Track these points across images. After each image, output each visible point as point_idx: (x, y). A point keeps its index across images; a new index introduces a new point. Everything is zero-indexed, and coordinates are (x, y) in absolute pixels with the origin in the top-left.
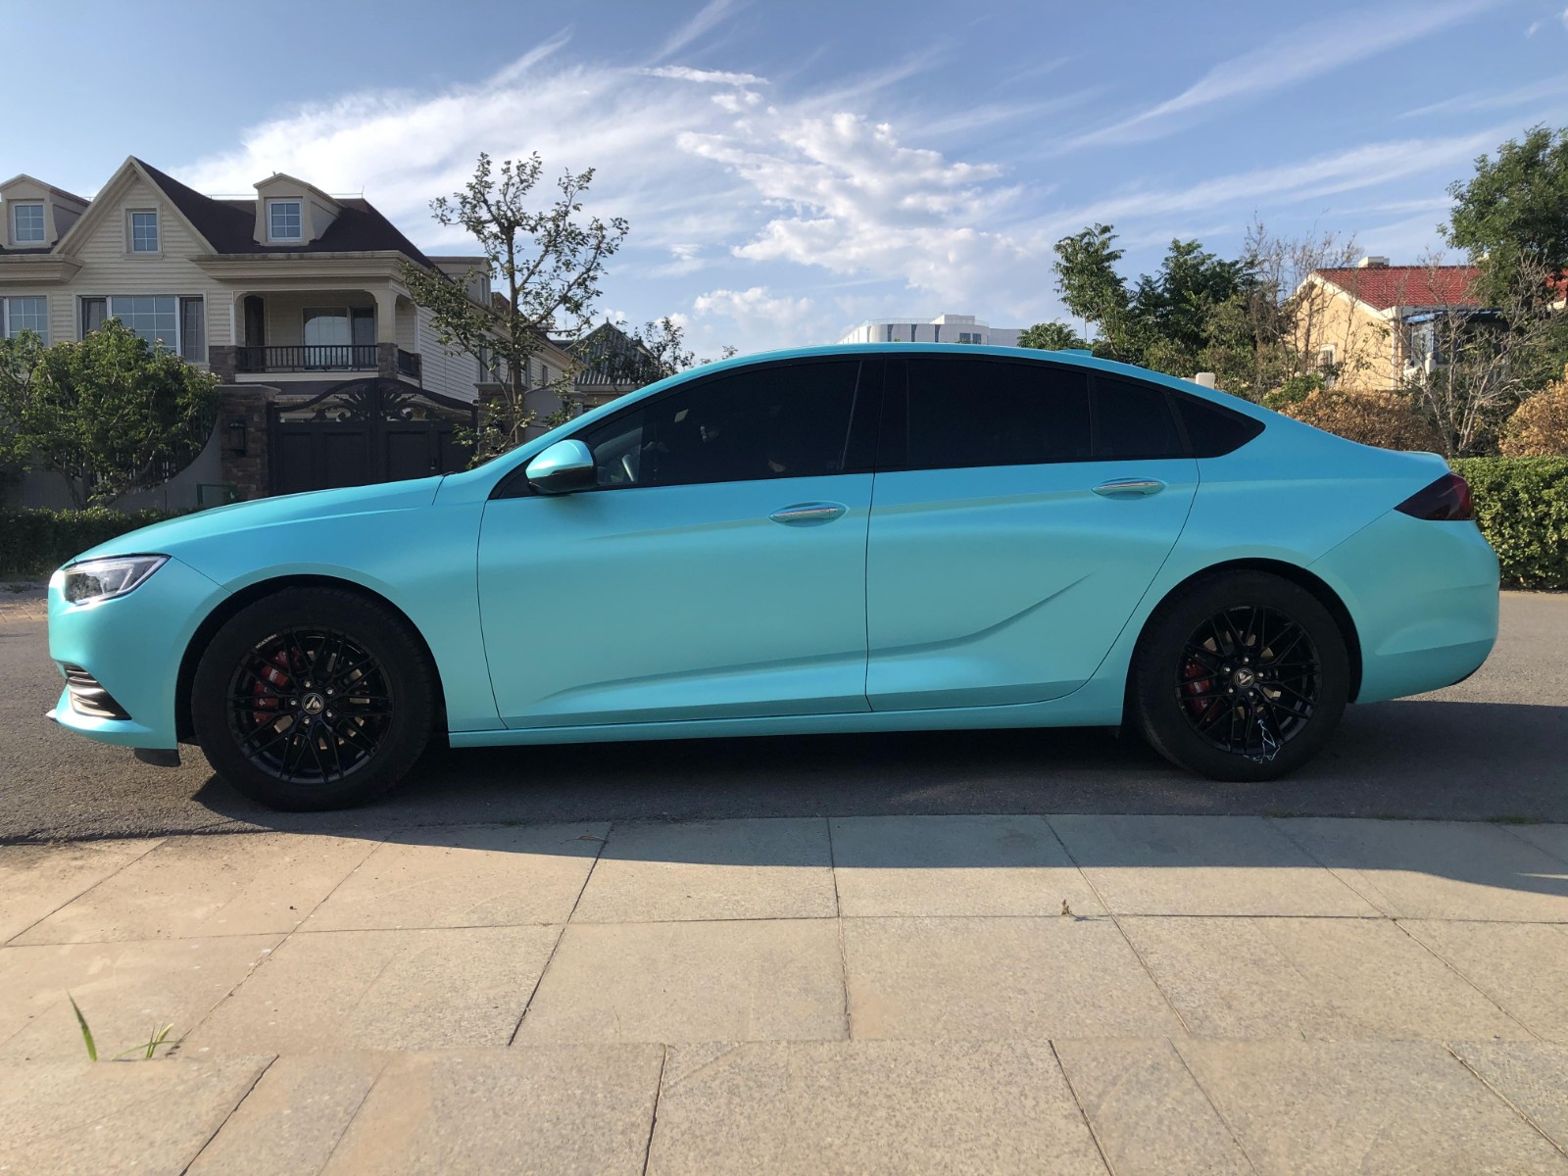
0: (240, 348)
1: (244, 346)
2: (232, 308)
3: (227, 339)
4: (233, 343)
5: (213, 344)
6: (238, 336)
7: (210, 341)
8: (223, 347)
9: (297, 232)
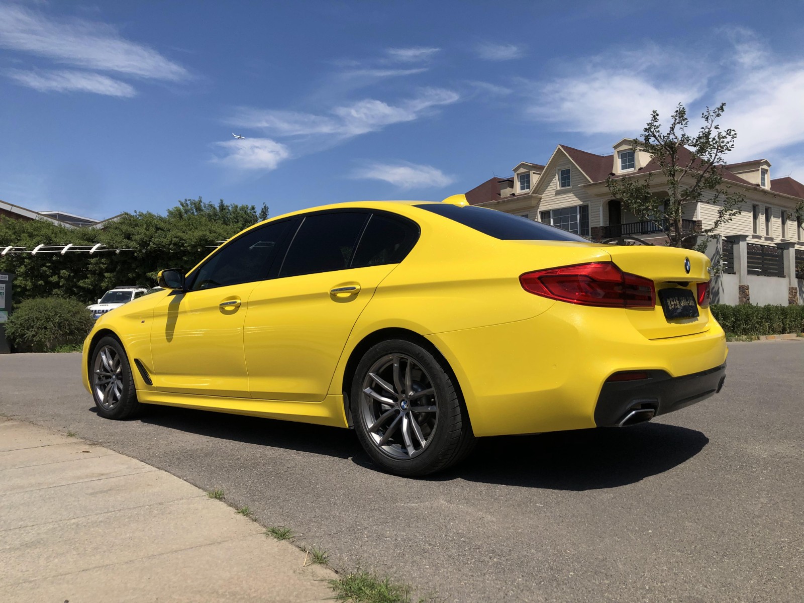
0: (605, 227)
1: (608, 225)
2: (601, 208)
3: (599, 223)
4: (601, 225)
5: (593, 226)
6: (604, 222)
7: (591, 225)
8: (597, 228)
9: (632, 166)
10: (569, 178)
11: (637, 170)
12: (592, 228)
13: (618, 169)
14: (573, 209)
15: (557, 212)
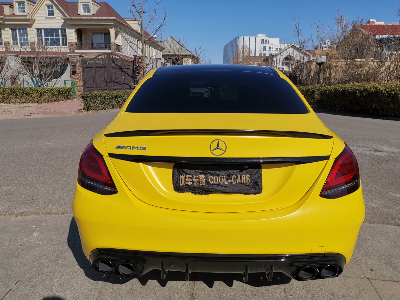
0: (76, 43)
2: (74, 32)
3: (72, 40)
6: (75, 40)
7: (68, 41)
8: (71, 43)
9: (89, 12)
10: (53, 11)
11: (92, 15)
12: (69, 42)
13: (81, 12)
14: (57, 30)
15: (46, 30)
